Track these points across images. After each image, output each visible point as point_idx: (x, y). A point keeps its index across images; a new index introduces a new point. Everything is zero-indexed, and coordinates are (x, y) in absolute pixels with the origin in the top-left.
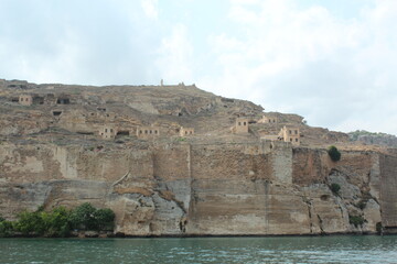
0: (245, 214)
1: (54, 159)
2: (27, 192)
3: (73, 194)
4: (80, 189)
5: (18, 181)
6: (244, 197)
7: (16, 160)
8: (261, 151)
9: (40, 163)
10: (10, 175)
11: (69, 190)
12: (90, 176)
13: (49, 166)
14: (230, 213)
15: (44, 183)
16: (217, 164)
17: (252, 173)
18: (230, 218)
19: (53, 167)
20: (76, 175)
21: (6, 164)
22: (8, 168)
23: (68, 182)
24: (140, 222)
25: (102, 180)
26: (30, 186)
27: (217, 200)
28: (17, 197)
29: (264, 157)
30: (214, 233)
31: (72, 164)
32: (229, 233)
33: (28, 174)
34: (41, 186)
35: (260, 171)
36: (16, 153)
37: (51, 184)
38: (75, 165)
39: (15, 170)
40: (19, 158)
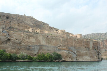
0: (86, 56)
1: (39, 38)
2: (32, 48)
3: (45, 49)
4: (47, 48)
5: (28, 44)
6: (85, 52)
7: (27, 38)
8: (87, 41)
9: (34, 39)
10: (25, 43)
11: (44, 48)
12: (49, 44)
13: (37, 40)
14: (83, 56)
15: (36, 45)
16: (79, 43)
17: (85, 46)
18: (83, 57)
19: (38, 41)
20: (45, 44)
21: (24, 39)
22: (24, 40)
23: (43, 46)
24: (69, 58)
25: (53, 46)
26: (32, 46)
27: (80, 52)
28: (29, 49)
29: (88, 42)
30: (80, 61)
31: (44, 40)
32: (83, 61)
33: (31, 42)
34: (35, 46)
35: (87, 45)
36: (27, 35)
37: (38, 46)
38: (45, 41)
39: (26, 41)
40: (28, 37)
